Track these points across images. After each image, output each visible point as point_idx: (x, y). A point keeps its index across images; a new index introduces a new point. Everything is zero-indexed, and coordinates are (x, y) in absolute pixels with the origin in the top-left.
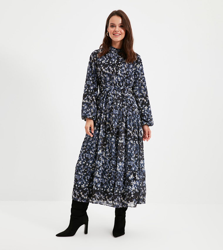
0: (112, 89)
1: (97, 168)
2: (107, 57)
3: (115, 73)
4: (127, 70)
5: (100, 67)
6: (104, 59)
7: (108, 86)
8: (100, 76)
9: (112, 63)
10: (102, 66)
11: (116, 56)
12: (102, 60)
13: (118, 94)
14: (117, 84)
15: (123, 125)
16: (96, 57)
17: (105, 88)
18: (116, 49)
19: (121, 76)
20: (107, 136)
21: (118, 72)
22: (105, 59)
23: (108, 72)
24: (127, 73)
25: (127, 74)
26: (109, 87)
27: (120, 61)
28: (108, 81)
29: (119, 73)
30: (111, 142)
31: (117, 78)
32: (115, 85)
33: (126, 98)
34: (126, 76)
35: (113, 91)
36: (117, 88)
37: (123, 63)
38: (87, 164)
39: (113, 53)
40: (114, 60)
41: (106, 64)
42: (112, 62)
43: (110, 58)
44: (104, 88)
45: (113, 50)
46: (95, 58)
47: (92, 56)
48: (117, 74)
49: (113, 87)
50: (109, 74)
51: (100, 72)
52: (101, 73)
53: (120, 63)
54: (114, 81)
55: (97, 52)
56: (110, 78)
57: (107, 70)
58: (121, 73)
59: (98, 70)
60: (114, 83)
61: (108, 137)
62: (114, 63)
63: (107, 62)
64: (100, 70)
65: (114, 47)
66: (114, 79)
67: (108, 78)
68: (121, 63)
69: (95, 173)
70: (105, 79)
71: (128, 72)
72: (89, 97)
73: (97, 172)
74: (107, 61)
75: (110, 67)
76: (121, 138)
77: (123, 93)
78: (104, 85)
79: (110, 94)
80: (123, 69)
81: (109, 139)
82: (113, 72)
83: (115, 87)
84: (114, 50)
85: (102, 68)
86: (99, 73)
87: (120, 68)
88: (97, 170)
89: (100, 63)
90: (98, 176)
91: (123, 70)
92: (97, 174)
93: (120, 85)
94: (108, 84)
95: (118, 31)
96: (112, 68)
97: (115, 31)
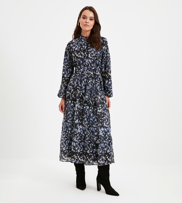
0: (85, 70)
1: (75, 134)
2: (79, 45)
3: (86, 56)
5: (74, 53)
7: (82, 67)
8: (75, 60)
10: (75, 52)
11: (86, 43)
12: (75, 48)
13: (90, 74)
14: (89, 65)
15: (99, 98)
18: (85, 37)
19: (91, 59)
20: (85, 107)
22: (78, 46)
23: (80, 56)
24: (96, 56)
28: (82, 64)
29: (89, 56)
30: (89, 113)
31: (88, 60)
32: (87, 66)
33: (97, 76)
34: (95, 58)
35: (87, 71)
36: (89, 68)
38: (67, 131)
39: (83, 41)
40: (84, 47)
41: (78, 50)
42: (83, 49)
43: (81, 45)
44: (79, 69)
45: (83, 39)
46: (69, 48)
48: (88, 58)
49: (86, 68)
50: (81, 58)
52: (75, 58)
53: (89, 48)
54: (86, 63)
56: (83, 61)
57: (80, 55)
58: (91, 56)
59: (72, 56)
60: (86, 65)
61: (86, 109)
63: (79, 49)
64: (74, 56)
65: (84, 36)
66: (86, 62)
67: (81, 61)
69: (73, 138)
70: (79, 63)
71: (96, 54)
73: (75, 138)
74: (79, 48)
75: (82, 53)
76: (99, 108)
78: (79, 67)
79: (85, 74)
80: (92, 52)
81: (87, 110)
82: (84, 56)
85: (76, 54)
87: (90, 52)
88: (75, 136)
89: (73, 50)
90: (76, 141)
91: (93, 54)
92: (75, 139)
93: (92, 66)
95: (88, 23)
96: (83, 53)
97: (86, 22)
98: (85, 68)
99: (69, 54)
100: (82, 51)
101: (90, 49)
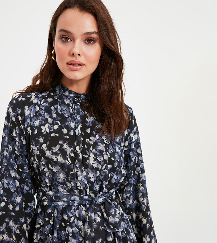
0: (73, 205)
2: (54, 115)
3: (79, 160)
4: (111, 151)
5: (37, 143)
6: (46, 121)
7: (63, 196)
8: (38, 167)
9: (68, 134)
10: (41, 140)
11: (78, 113)
12: (41, 125)
14: (88, 190)
16: (22, 114)
17: (54, 201)
19: (97, 169)
21: (88, 159)
22: (50, 120)
23: (60, 159)
24: (112, 159)
25: (111, 162)
26: (65, 199)
27: (89, 127)
28: (61, 183)
29: (91, 161)
31: (85, 173)
32: (80, 192)
33: (114, 227)
34: (109, 166)
35: (78, 209)
36: (86, 200)
37: (98, 131)
40: (72, 125)
41: (53, 135)
42: (69, 131)
43: (63, 119)
45: (67, 97)
46: (20, 117)
47: (10, 110)
49: (77, 198)
50: (62, 166)
51: (39, 158)
52: (40, 160)
53: (89, 131)
54: (79, 184)
55: (24, 99)
56: (67, 174)
57: (58, 155)
58: (95, 159)
59: (31, 151)
60: (77, 189)
62: (75, 133)
63: (55, 131)
64: (38, 153)
65: (70, 88)
66: (80, 178)
67: (62, 176)
68: (91, 131)
70: (53, 178)
71: (113, 155)
72: (11, 224)
74: (56, 127)
75: (65, 146)
77: (105, 214)
78: (51, 193)
79: (70, 218)
80: (99, 148)
82: (73, 159)
83: (81, 199)
84: (71, 97)
85: (44, 146)
86: (34, 160)
87: (91, 145)
89: (36, 132)
91: (101, 152)
93: (94, 192)
94: (61, 190)
95: (79, 55)
96: (70, 147)
97: (71, 54)
98: (73, 198)
99: (20, 140)
100: (65, 140)
101: (91, 134)
